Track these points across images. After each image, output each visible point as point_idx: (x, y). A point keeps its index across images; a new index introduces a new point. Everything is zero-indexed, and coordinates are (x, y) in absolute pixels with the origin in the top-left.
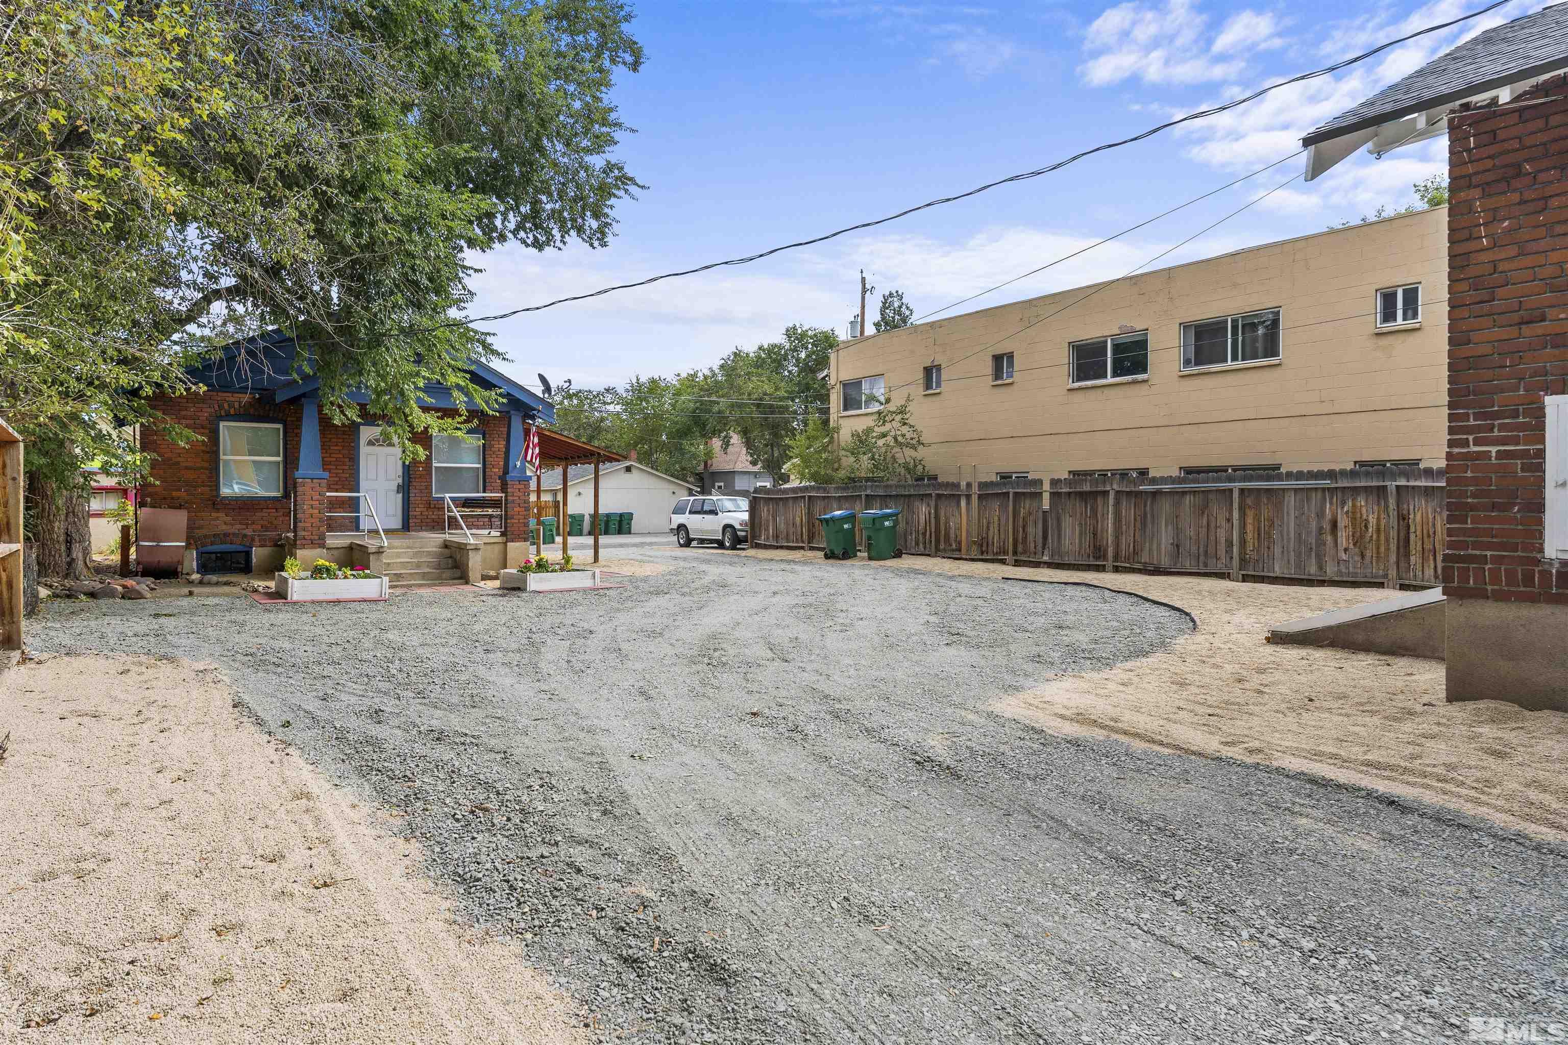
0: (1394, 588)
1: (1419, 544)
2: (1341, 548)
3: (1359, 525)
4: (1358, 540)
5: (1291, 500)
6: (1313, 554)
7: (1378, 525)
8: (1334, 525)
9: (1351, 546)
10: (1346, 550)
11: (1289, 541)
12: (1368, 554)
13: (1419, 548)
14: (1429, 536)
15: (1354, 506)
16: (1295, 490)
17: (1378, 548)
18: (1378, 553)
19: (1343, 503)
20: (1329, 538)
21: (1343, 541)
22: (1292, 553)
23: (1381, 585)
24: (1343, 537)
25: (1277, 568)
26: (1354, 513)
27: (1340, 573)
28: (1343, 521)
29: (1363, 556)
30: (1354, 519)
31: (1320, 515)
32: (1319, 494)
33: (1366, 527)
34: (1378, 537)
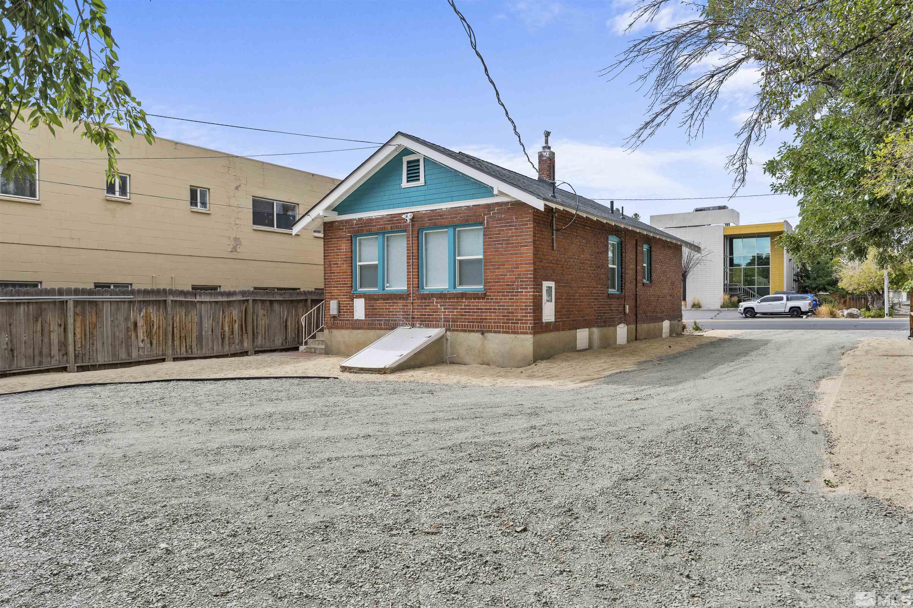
0: (170, 361)
1: (178, 334)
2: (140, 340)
3: (149, 324)
4: (149, 334)
5: (107, 309)
6: (124, 345)
7: (159, 324)
8: (136, 325)
9: (146, 338)
10: (143, 341)
11: (107, 338)
12: (154, 342)
13: (178, 336)
14: (183, 329)
15: (146, 312)
16: (110, 301)
17: (159, 338)
18: (159, 341)
19: (140, 311)
20: (133, 335)
21: (141, 335)
22: (110, 347)
23: (163, 360)
24: (141, 334)
25: (99, 359)
26: (146, 317)
27: (139, 356)
28: (140, 323)
29: (151, 344)
30: (147, 320)
31: (127, 319)
32: (126, 305)
33: (153, 325)
34: (159, 331)
